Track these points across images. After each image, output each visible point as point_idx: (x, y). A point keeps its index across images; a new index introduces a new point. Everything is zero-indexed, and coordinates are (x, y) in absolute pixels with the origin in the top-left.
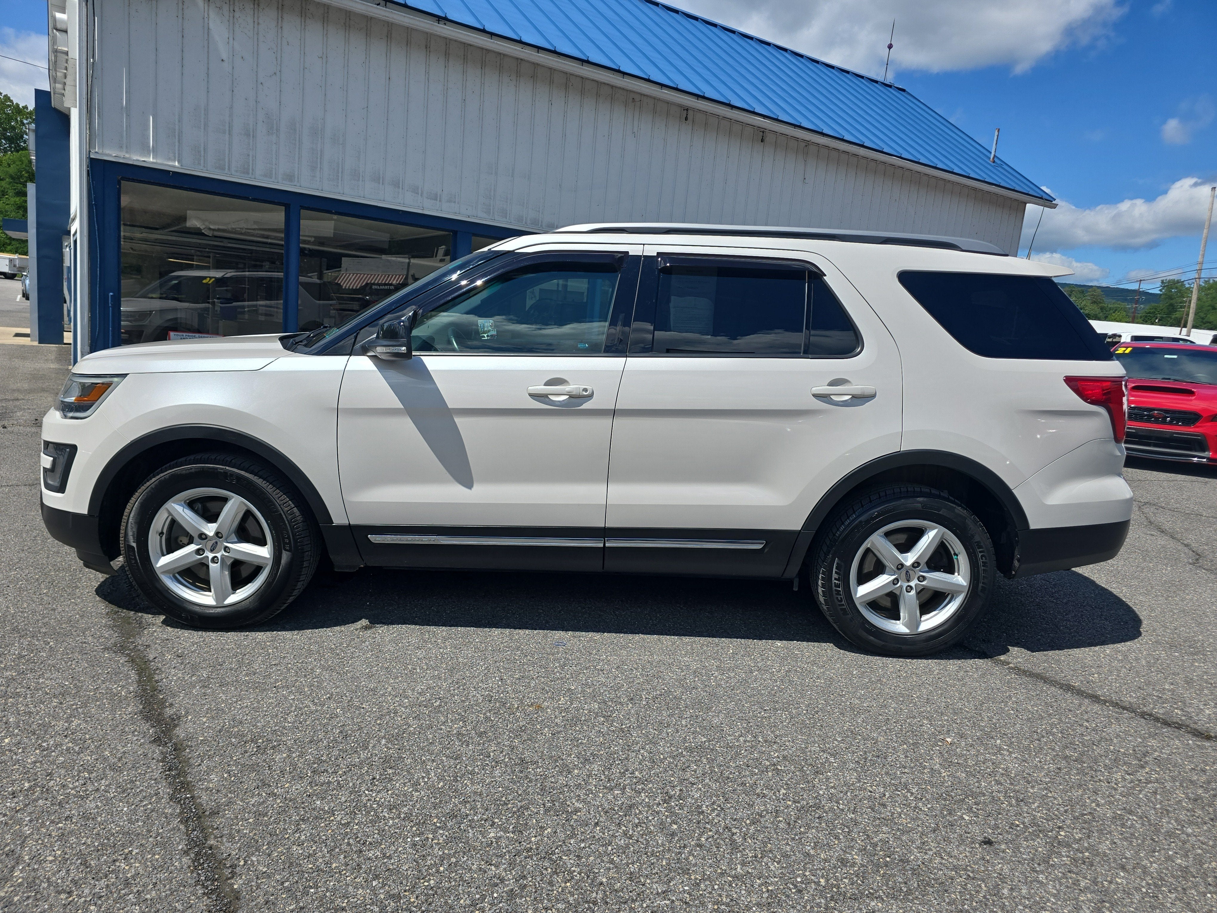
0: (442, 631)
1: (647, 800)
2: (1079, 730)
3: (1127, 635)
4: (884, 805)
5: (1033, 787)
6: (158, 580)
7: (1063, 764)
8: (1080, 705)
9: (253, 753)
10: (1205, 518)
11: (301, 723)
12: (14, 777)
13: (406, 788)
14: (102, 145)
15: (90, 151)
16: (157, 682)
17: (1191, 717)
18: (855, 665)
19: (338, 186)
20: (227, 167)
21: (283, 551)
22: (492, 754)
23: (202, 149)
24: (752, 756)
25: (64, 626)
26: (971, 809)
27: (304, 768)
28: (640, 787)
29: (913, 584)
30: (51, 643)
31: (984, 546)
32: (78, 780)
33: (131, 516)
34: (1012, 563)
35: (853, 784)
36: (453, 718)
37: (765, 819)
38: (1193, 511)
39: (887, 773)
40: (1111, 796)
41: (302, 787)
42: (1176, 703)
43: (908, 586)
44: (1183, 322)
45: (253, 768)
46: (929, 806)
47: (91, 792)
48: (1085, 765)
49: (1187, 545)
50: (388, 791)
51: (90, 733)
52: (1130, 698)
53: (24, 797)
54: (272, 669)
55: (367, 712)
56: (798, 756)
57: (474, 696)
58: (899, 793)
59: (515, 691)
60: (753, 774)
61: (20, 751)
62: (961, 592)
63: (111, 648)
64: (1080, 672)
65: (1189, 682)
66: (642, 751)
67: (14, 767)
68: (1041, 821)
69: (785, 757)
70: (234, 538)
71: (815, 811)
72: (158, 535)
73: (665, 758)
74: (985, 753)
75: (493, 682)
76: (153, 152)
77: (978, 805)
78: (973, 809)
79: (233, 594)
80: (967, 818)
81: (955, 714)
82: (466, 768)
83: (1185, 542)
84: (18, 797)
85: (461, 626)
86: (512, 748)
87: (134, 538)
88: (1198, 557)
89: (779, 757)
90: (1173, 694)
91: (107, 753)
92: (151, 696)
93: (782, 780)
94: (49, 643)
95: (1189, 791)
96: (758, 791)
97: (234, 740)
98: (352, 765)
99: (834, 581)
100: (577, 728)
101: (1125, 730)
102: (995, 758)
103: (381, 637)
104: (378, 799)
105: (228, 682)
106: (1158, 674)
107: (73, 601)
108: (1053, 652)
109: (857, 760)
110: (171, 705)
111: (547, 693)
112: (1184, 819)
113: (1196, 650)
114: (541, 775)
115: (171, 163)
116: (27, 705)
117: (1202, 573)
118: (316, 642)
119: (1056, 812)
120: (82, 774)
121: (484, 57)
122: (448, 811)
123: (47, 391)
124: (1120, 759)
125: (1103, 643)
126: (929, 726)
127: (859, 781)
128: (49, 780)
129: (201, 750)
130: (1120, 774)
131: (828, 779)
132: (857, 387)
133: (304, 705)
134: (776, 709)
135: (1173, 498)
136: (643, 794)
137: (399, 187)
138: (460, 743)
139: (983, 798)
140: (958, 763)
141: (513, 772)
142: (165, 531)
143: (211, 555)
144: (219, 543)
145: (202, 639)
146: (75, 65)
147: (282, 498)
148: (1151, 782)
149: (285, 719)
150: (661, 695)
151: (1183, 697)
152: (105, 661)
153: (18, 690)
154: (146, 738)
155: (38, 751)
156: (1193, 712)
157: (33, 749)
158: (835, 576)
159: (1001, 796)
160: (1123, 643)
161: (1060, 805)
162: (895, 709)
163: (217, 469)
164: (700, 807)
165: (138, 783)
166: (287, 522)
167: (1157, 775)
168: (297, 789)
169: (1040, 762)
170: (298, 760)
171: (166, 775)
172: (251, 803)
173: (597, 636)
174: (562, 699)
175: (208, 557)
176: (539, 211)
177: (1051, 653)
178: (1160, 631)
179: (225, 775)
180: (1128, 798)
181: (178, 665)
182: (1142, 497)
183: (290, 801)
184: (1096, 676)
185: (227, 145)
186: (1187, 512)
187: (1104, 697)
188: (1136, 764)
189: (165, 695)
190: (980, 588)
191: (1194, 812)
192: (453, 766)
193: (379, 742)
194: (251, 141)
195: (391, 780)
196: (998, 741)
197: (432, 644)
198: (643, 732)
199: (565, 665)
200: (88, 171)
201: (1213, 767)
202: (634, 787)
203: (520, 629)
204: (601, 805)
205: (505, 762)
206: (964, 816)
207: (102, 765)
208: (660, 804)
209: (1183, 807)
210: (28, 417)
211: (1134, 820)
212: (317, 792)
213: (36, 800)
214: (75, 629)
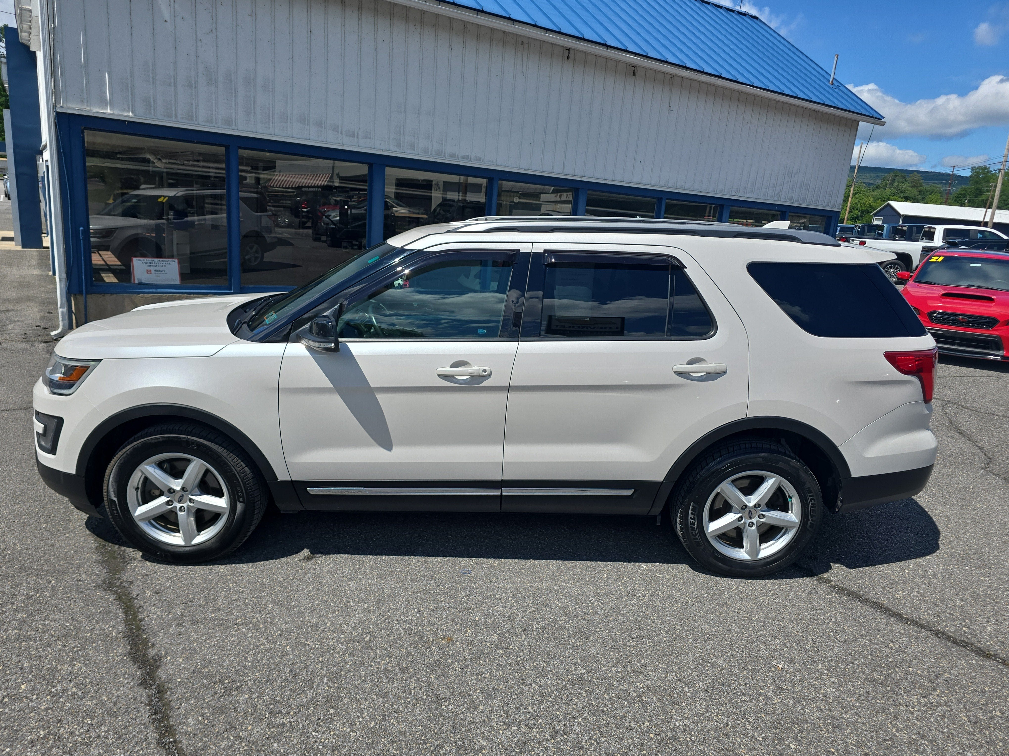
0: (369, 560)
1: (538, 736)
2: (886, 651)
3: (927, 549)
4: (727, 736)
5: (846, 713)
6: (137, 526)
7: (872, 687)
8: (887, 625)
9: (221, 694)
10: (997, 417)
11: (258, 662)
12: (32, 725)
13: (345, 729)
14: (66, 101)
15: (56, 106)
16: (141, 620)
17: (976, 635)
18: (706, 587)
19: (269, 128)
20: (174, 115)
21: (238, 503)
22: (413, 691)
23: (152, 100)
24: (622, 687)
25: (62, 563)
26: (797, 737)
27: (262, 710)
28: (532, 723)
29: (754, 520)
30: (53, 582)
31: (813, 491)
32: (82, 727)
33: (112, 476)
34: (836, 502)
35: (703, 714)
36: (381, 654)
37: (632, 753)
38: (987, 410)
39: (730, 702)
40: (909, 720)
41: (262, 729)
42: (964, 621)
43: (751, 522)
44: (988, 204)
45: (222, 710)
46: (763, 735)
47: (94, 738)
48: (889, 688)
49: (980, 448)
50: (330, 732)
51: (89, 677)
52: (926, 617)
53: (41, 745)
54: (232, 604)
55: (311, 649)
56: (660, 686)
57: (397, 630)
58: (739, 722)
59: (431, 624)
60: (623, 706)
61: (35, 697)
62: (793, 527)
63: (102, 586)
64: (888, 589)
65: (976, 597)
66: (533, 685)
67: (31, 715)
68: (852, 748)
69: (648, 688)
70: (197, 491)
71: (672, 743)
72: (134, 490)
73: (552, 692)
74: (809, 678)
75: (412, 615)
76: (110, 105)
77: (802, 732)
78: (799, 737)
79: (198, 535)
80: (793, 746)
81: (786, 637)
82: (392, 706)
83: (980, 445)
84: (36, 746)
85: (385, 555)
86: (429, 684)
87: (115, 493)
88: (989, 460)
89: (643, 688)
90: (962, 611)
91: (104, 697)
92: (137, 636)
93: (646, 712)
94: (51, 582)
95: (971, 713)
96: (627, 724)
97: (205, 681)
98: (301, 706)
99: (690, 520)
100: (481, 662)
101: (922, 650)
102: (816, 683)
103: (320, 568)
104: (323, 740)
105: (198, 620)
106: (951, 590)
107: (68, 535)
108: (867, 568)
109: (706, 688)
110: (153, 645)
111: (456, 625)
112: (965, 743)
113: (983, 563)
114: (453, 712)
115: (126, 114)
116: (37, 649)
117: (991, 478)
118: (267, 575)
119: (864, 739)
120: (85, 721)
121: (392, 9)
122: (379, 752)
123: (32, 300)
124: (917, 681)
125: (908, 558)
126: (764, 651)
127: (708, 711)
128: (59, 727)
129: (180, 691)
130: (916, 697)
131: (682, 709)
132: (710, 366)
133: (261, 643)
134: (642, 637)
135: (971, 396)
136: (534, 730)
137: (322, 127)
138: (387, 680)
139: (806, 726)
140: (787, 689)
141: (430, 709)
142: (140, 486)
143: (179, 505)
144: (185, 495)
145: (175, 574)
146: (38, 21)
147: (235, 460)
148: (940, 705)
149: (246, 658)
150: (548, 624)
151: (970, 614)
152: (97, 599)
153: (29, 633)
154: (135, 681)
155: (48, 697)
156: (978, 630)
157: (45, 695)
158: (690, 516)
159: (820, 722)
160: (924, 558)
161: (867, 731)
162: (737, 633)
163: (180, 438)
164: (580, 741)
165: (130, 728)
166: (240, 480)
167: (946, 698)
168: (258, 732)
169: (853, 686)
170: (258, 701)
171: (153, 719)
172: (222, 747)
173: (496, 562)
174: (469, 631)
175: (176, 507)
176: (442, 144)
177: (865, 569)
178: (955, 543)
179: (200, 718)
180: (921, 722)
181: (157, 602)
182: (945, 396)
183: (252, 744)
184: (901, 593)
185: (173, 97)
186: (982, 411)
187: (906, 615)
188: (929, 686)
189: (148, 634)
190: (809, 524)
191: (974, 735)
192: (382, 705)
193: (322, 680)
194: (194, 92)
195: (332, 720)
196: (820, 665)
197: (362, 574)
198: (535, 664)
199: (470, 594)
200: (55, 123)
201: (990, 688)
202: (527, 722)
203: (433, 556)
204: (502, 742)
205: (423, 700)
206: (791, 745)
207: (101, 711)
208: (548, 740)
209: (965, 730)
210: (18, 331)
211: (926, 745)
212: (274, 734)
213: (50, 749)
214: (71, 566)
